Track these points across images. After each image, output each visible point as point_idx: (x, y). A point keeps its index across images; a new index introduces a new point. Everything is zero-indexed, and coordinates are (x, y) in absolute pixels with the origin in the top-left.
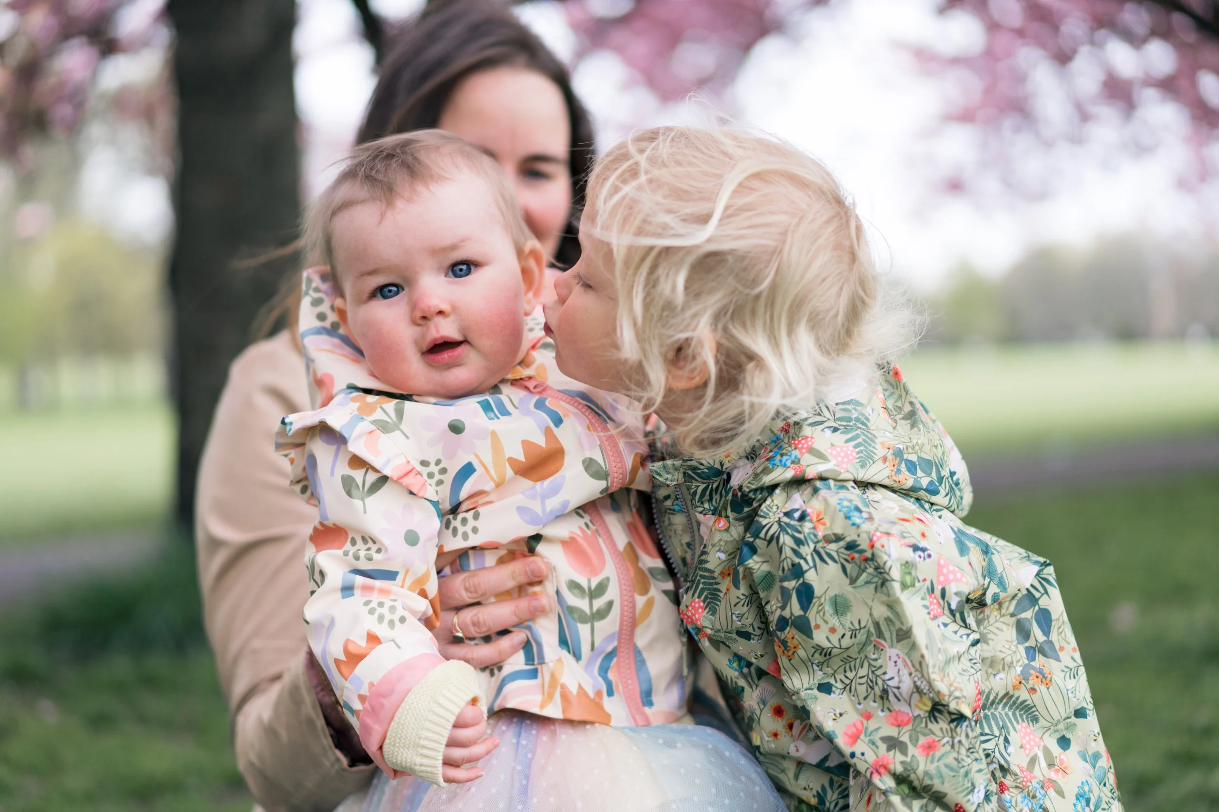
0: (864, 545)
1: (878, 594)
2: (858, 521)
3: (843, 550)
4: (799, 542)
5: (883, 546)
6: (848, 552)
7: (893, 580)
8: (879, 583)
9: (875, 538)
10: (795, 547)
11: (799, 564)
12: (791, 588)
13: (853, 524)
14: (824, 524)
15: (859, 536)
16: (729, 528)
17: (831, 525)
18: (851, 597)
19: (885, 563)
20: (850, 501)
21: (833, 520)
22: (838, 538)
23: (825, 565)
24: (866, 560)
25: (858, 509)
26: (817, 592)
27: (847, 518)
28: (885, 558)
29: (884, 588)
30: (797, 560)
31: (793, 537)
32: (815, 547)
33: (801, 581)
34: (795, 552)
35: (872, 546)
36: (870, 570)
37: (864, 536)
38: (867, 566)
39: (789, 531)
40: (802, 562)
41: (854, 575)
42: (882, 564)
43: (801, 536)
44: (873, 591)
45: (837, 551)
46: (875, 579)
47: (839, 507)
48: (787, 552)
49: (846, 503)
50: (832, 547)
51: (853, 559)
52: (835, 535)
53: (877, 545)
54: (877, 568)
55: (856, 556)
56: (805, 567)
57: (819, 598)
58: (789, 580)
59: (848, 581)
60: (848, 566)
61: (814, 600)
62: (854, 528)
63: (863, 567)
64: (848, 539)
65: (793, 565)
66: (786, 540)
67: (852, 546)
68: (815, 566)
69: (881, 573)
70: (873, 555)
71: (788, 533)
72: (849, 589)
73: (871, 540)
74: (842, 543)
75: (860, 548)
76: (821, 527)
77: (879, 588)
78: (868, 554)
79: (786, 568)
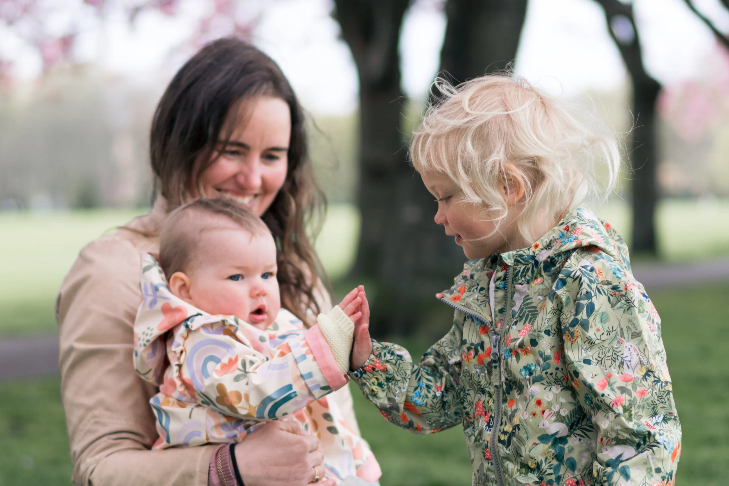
0: (622, 288)
1: (625, 314)
2: (620, 276)
3: (610, 290)
4: (591, 281)
5: (631, 290)
6: (613, 291)
7: (635, 307)
8: (627, 308)
9: (628, 285)
10: (589, 284)
11: (590, 292)
12: (584, 304)
13: (618, 277)
14: (602, 275)
15: (620, 283)
16: (543, 282)
17: (606, 276)
18: (610, 315)
19: (632, 298)
20: (615, 266)
21: (607, 274)
22: (608, 283)
23: (601, 295)
24: (622, 296)
25: (618, 270)
26: (596, 308)
27: (614, 273)
28: (632, 295)
29: (629, 311)
30: (589, 290)
31: (588, 278)
32: (597, 286)
33: (590, 301)
34: (589, 285)
35: (626, 289)
36: (623, 301)
37: (622, 283)
38: (622, 299)
39: (587, 275)
40: (592, 292)
41: (614, 303)
42: (630, 298)
43: (593, 279)
44: (622, 313)
45: (607, 290)
46: (625, 306)
47: (610, 268)
48: (585, 286)
49: (613, 267)
50: (605, 287)
51: (615, 294)
52: (607, 281)
53: (629, 288)
54: (626, 301)
55: (617, 293)
56: (593, 294)
57: (596, 311)
58: (584, 300)
59: (610, 305)
60: (612, 298)
61: (594, 312)
62: (617, 279)
63: (619, 299)
64: (614, 284)
65: (587, 292)
66: (585, 280)
67: (615, 288)
68: (596, 295)
69: (629, 303)
70: (626, 293)
71: (586, 276)
72: (610, 309)
73: (626, 286)
74: (610, 286)
75: (620, 289)
76: (600, 276)
77: (626, 311)
78: (623, 293)
79: (583, 294)
